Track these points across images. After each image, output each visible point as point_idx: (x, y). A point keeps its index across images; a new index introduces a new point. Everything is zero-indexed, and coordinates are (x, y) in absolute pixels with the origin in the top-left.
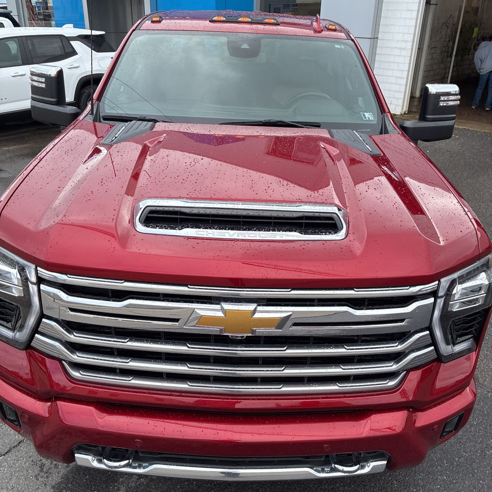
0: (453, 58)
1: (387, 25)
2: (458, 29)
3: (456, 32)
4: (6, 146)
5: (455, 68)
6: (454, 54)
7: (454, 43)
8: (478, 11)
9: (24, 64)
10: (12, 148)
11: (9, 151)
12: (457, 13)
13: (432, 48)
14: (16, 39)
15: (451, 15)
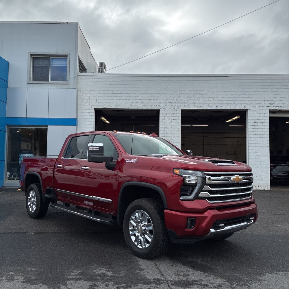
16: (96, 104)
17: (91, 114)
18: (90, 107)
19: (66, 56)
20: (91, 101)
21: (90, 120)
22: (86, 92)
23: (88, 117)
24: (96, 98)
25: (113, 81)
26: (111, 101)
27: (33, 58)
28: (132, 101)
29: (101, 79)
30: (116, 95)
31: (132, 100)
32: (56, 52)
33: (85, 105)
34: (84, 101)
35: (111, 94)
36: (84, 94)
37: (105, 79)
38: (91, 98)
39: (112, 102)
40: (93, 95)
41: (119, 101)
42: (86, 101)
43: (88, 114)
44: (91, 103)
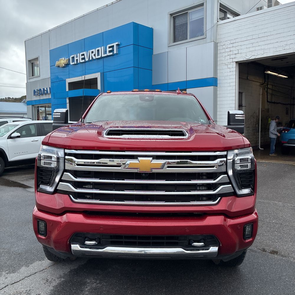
0: (260, 133)
1: (221, 115)
2: (259, 118)
3: (259, 120)
4: (24, 175)
5: (262, 138)
6: (260, 131)
7: (259, 125)
8: (269, 110)
9: (38, 136)
10: (27, 176)
11: (25, 177)
12: (257, 111)
13: (247, 127)
14: (36, 124)
15: (254, 112)
16: (238, 56)
17: (232, 70)
18: (231, 60)
19: (202, 5)
20: (231, 53)
21: (231, 77)
22: (226, 43)
23: (229, 74)
24: (238, 48)
25: (259, 21)
26: (257, 48)
27: (173, 17)
28: (285, 43)
29: (244, 23)
30: (263, 39)
31: (285, 41)
32: (193, 3)
33: (226, 59)
34: (224, 55)
35: (257, 38)
36: (224, 47)
37: (249, 21)
38: (232, 49)
39: (258, 50)
40: (234, 45)
41: (266, 47)
42: (226, 54)
43: (229, 70)
44: (232, 57)
